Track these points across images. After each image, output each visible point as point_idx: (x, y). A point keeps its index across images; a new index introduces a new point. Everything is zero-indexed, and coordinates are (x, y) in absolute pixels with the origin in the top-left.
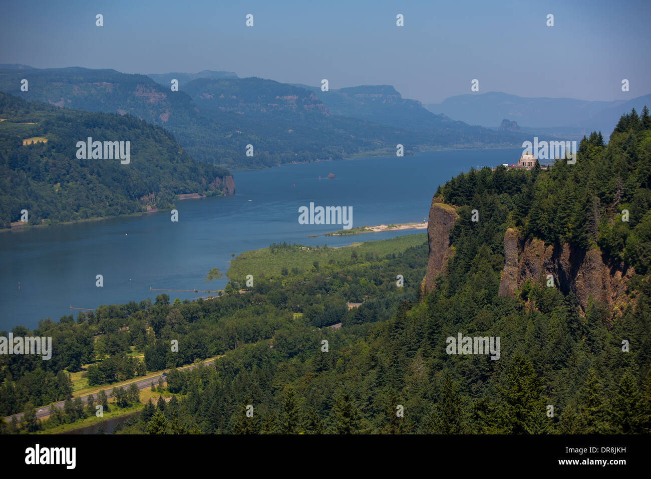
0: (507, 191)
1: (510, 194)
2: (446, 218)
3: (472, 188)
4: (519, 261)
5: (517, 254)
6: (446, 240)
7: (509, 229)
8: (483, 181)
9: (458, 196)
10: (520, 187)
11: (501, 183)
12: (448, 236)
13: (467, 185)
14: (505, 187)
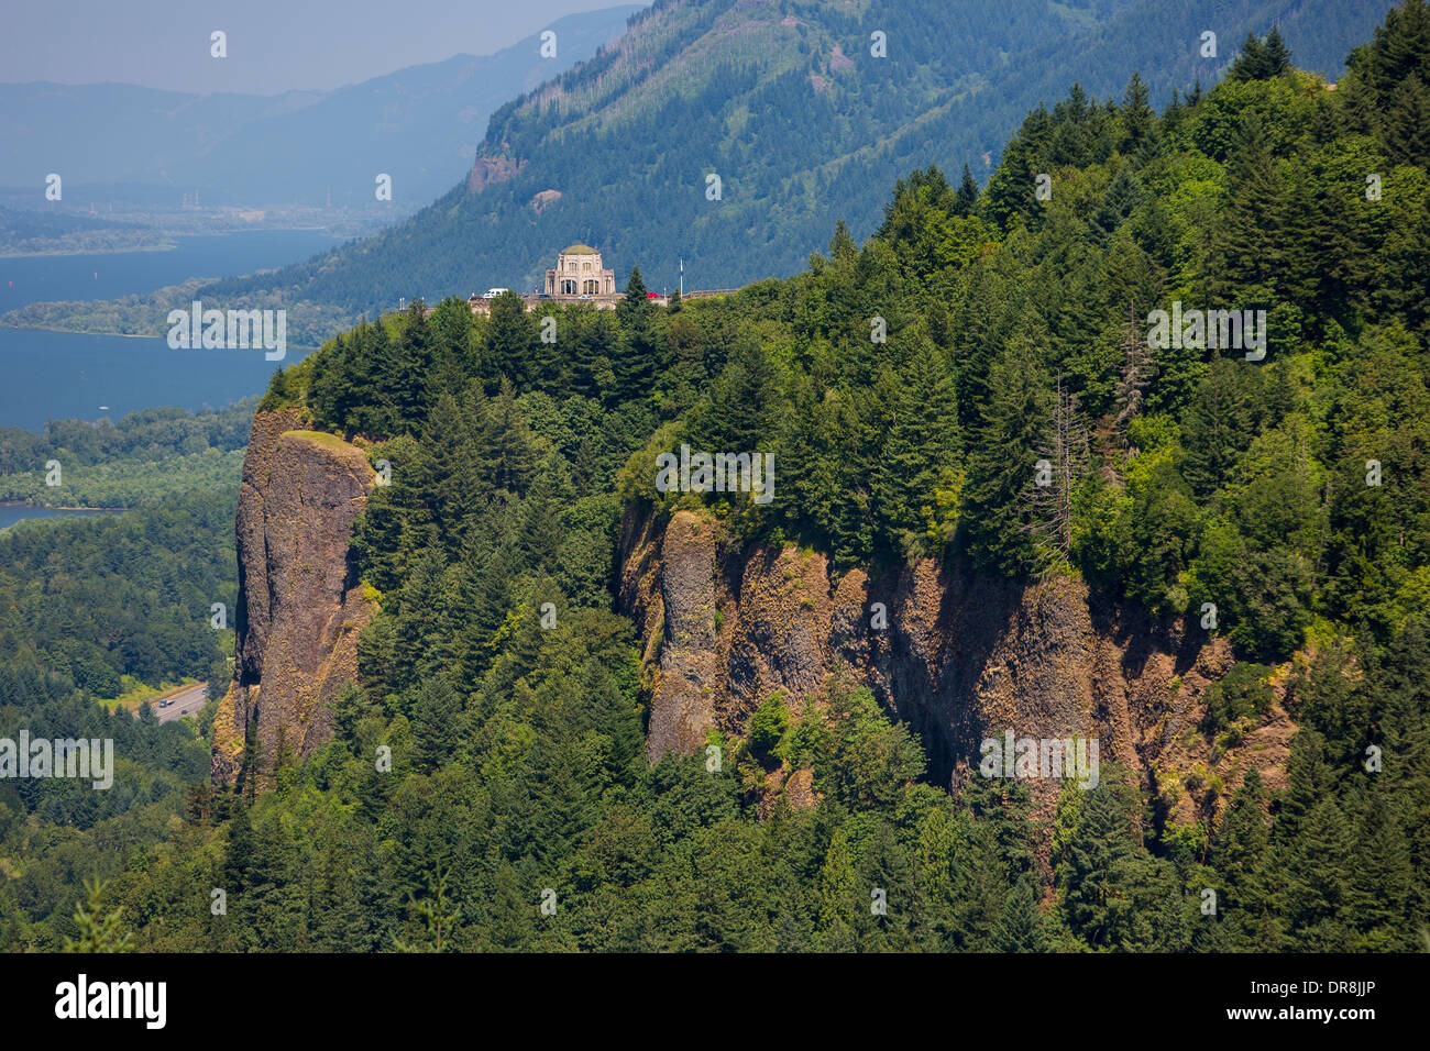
0: (541, 382)
1: (550, 391)
2: (334, 484)
3: (424, 376)
4: (718, 627)
5: (712, 603)
6: (333, 561)
7: (679, 515)
8: (455, 349)
9: (369, 403)
10: (592, 367)
11: (519, 354)
12: (343, 548)
13: (402, 365)
14: (535, 371)
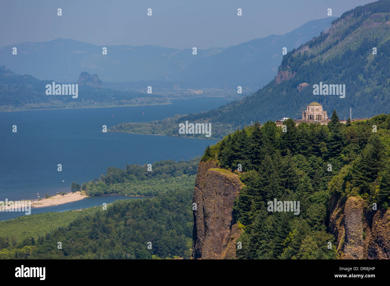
0: (301, 151)
1: (305, 154)
2: (227, 187)
3: (259, 148)
4: (364, 238)
5: (362, 229)
6: (227, 215)
7: (350, 198)
8: (271, 139)
9: (240, 158)
10: (319, 145)
11: (294, 141)
12: (231, 210)
13: (252, 145)
14: (299, 147)
